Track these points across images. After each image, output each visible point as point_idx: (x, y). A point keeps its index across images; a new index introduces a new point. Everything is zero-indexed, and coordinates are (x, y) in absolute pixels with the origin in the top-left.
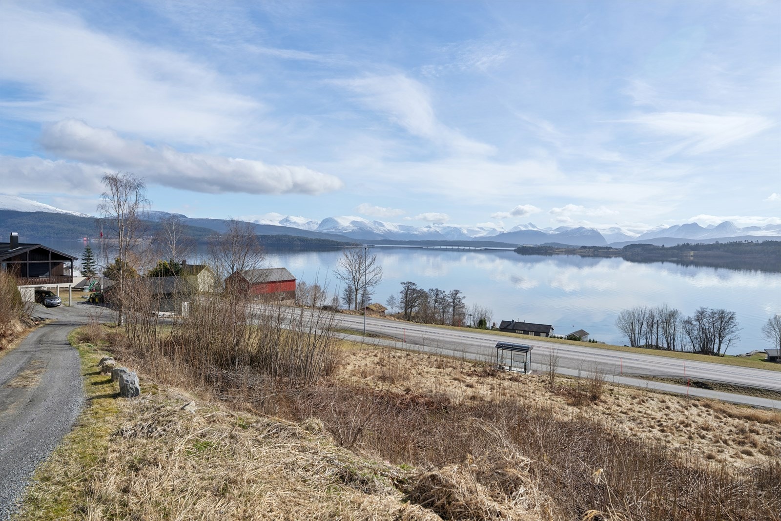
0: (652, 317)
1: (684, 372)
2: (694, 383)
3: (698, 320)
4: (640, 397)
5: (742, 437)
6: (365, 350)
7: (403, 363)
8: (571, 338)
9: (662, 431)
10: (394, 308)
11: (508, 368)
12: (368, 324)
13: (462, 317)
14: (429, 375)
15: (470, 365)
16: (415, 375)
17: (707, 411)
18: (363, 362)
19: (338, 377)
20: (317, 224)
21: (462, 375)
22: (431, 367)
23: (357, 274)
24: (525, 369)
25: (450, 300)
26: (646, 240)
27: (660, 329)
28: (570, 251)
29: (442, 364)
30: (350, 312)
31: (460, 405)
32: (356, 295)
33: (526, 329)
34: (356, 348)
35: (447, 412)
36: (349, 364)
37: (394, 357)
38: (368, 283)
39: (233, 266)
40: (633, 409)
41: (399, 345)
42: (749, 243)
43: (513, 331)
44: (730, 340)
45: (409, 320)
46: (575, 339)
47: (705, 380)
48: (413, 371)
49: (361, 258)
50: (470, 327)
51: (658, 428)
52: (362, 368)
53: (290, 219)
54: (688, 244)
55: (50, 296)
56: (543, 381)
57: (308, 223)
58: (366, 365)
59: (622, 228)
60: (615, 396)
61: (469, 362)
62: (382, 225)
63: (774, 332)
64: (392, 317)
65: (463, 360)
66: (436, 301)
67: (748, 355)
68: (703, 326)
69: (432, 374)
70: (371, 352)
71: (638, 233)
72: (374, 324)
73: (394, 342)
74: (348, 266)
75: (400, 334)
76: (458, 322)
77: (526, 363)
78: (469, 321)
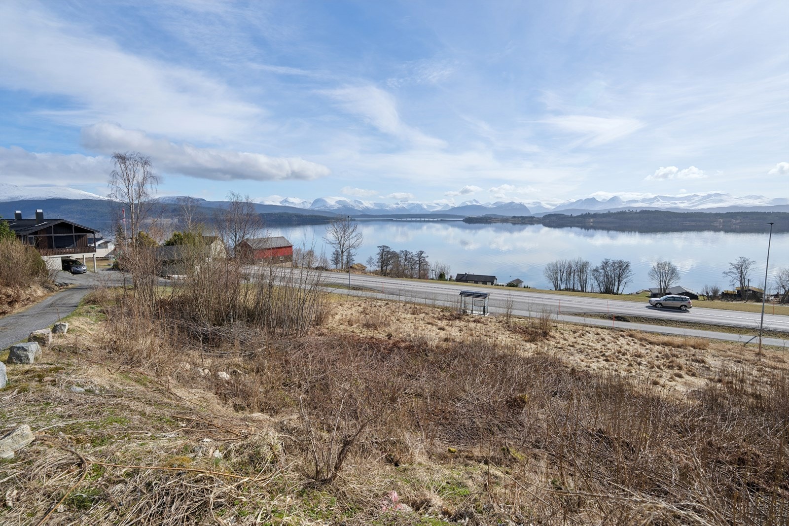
0: (570, 267)
1: (607, 309)
2: (615, 317)
3: (603, 269)
4: (580, 330)
5: (668, 361)
6: (350, 301)
7: (383, 312)
8: (511, 285)
9: (607, 360)
10: (373, 266)
11: (470, 312)
12: (352, 279)
13: (426, 272)
14: (406, 321)
15: (439, 310)
16: (395, 321)
17: (633, 340)
18: (349, 312)
19: (327, 326)
20: (310, 203)
21: (434, 320)
22: (407, 314)
23: (343, 239)
24: (484, 312)
25: (417, 259)
26: (559, 211)
27: (576, 276)
28: (505, 220)
29: (417, 311)
30: (337, 271)
31: (437, 347)
32: (342, 256)
33: (476, 280)
34: (343, 299)
35: (426, 355)
36: (337, 314)
37: (375, 306)
38: (352, 247)
39: (236, 235)
40: (578, 342)
41: (379, 295)
42: (631, 212)
43: (466, 281)
44: (626, 283)
45: (385, 276)
46: (513, 286)
47: (623, 315)
48: (393, 318)
49: (345, 226)
50: (433, 279)
51: (602, 357)
52: (349, 317)
53: (288, 200)
54: (589, 213)
55: (76, 264)
56: (501, 322)
57: (303, 203)
58: (352, 314)
59: (542, 202)
60: (560, 332)
61: (438, 308)
62: (362, 204)
63: (656, 276)
64: (372, 274)
65: (434, 306)
66: (406, 260)
67: (637, 293)
68: (607, 273)
69: (409, 320)
70: (356, 302)
71: (553, 206)
72: (357, 279)
73: (375, 294)
74: (335, 233)
75: (379, 287)
76: (423, 276)
77: (484, 307)
78: (432, 275)
